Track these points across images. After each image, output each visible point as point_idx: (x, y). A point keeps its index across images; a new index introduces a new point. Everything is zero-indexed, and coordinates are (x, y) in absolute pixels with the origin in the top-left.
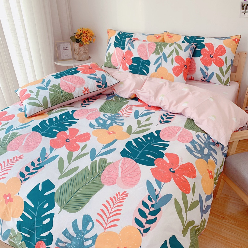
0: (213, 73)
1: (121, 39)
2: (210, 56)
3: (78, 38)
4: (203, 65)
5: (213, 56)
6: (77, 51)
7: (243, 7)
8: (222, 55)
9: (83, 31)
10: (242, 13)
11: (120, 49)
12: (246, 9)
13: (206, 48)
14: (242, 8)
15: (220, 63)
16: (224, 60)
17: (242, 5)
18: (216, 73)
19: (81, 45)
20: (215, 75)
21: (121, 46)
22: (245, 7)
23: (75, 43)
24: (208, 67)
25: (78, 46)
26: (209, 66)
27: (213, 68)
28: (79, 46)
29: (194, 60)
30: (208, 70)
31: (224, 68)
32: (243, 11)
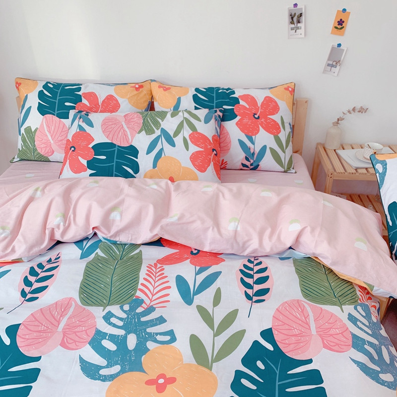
0: (264, 147)
1: (54, 97)
2: (254, 117)
4: (244, 134)
5: (259, 116)
7: (292, 18)
8: (274, 114)
10: (292, 30)
11: (55, 118)
12: (299, 22)
13: (242, 102)
14: (291, 20)
15: (273, 129)
16: (280, 122)
17: (291, 15)
18: (270, 148)
20: (268, 151)
21: (56, 112)
24: (254, 137)
26: (255, 135)
27: (263, 138)
29: (224, 127)
30: (253, 143)
31: (283, 136)
32: (293, 26)
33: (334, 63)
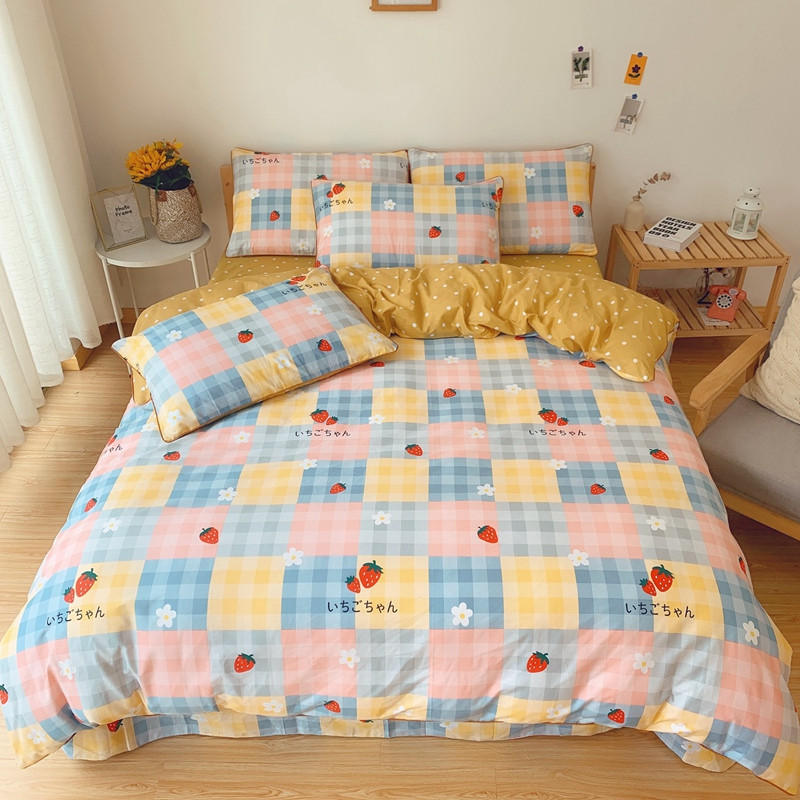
7: (577, 64)
10: (577, 77)
12: (585, 68)
14: (575, 67)
17: (575, 61)
22: (580, 65)
32: (577, 73)
33: (629, 119)
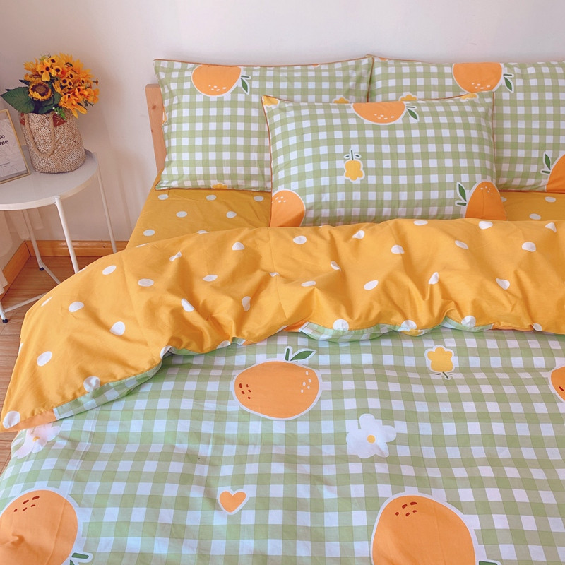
3: (45, 97)
6: (45, 143)
9: (58, 70)
19: (58, 122)
23: (33, 116)
25: (47, 124)
28: (52, 125)
